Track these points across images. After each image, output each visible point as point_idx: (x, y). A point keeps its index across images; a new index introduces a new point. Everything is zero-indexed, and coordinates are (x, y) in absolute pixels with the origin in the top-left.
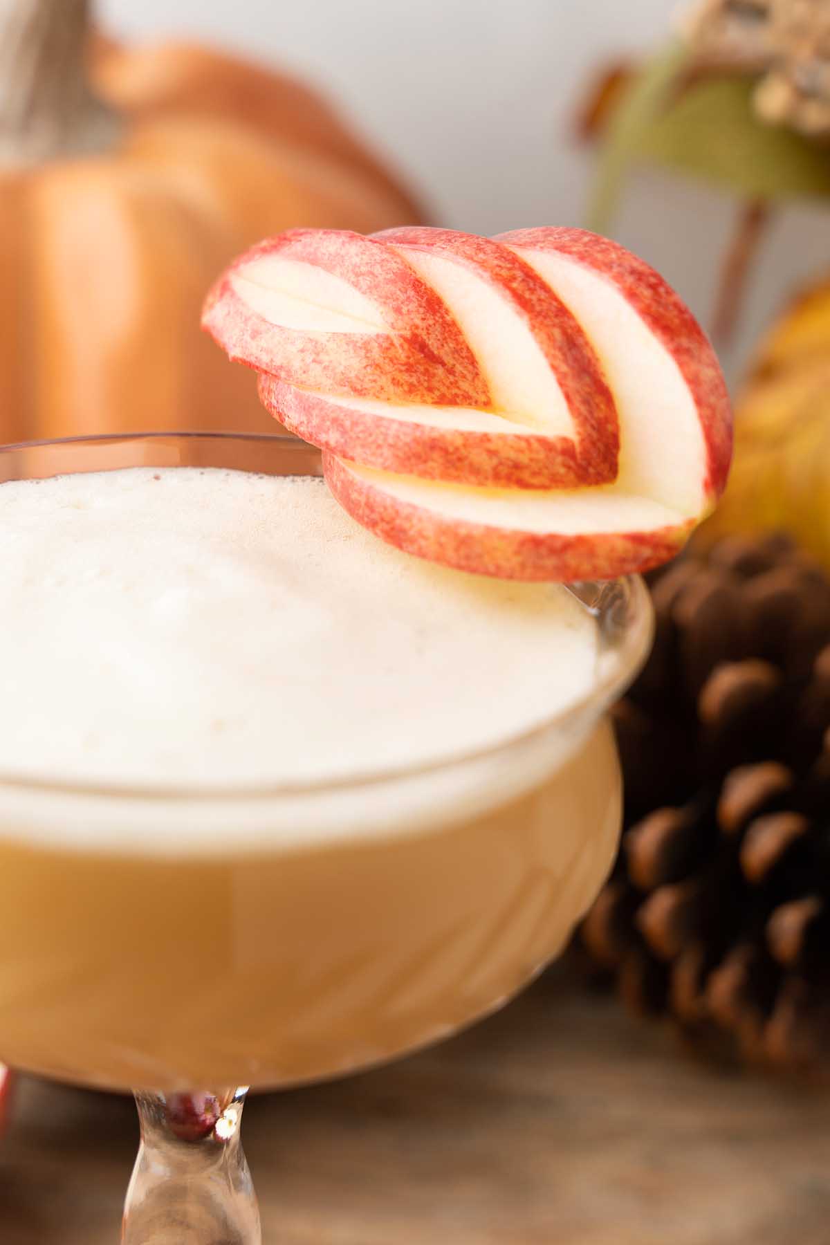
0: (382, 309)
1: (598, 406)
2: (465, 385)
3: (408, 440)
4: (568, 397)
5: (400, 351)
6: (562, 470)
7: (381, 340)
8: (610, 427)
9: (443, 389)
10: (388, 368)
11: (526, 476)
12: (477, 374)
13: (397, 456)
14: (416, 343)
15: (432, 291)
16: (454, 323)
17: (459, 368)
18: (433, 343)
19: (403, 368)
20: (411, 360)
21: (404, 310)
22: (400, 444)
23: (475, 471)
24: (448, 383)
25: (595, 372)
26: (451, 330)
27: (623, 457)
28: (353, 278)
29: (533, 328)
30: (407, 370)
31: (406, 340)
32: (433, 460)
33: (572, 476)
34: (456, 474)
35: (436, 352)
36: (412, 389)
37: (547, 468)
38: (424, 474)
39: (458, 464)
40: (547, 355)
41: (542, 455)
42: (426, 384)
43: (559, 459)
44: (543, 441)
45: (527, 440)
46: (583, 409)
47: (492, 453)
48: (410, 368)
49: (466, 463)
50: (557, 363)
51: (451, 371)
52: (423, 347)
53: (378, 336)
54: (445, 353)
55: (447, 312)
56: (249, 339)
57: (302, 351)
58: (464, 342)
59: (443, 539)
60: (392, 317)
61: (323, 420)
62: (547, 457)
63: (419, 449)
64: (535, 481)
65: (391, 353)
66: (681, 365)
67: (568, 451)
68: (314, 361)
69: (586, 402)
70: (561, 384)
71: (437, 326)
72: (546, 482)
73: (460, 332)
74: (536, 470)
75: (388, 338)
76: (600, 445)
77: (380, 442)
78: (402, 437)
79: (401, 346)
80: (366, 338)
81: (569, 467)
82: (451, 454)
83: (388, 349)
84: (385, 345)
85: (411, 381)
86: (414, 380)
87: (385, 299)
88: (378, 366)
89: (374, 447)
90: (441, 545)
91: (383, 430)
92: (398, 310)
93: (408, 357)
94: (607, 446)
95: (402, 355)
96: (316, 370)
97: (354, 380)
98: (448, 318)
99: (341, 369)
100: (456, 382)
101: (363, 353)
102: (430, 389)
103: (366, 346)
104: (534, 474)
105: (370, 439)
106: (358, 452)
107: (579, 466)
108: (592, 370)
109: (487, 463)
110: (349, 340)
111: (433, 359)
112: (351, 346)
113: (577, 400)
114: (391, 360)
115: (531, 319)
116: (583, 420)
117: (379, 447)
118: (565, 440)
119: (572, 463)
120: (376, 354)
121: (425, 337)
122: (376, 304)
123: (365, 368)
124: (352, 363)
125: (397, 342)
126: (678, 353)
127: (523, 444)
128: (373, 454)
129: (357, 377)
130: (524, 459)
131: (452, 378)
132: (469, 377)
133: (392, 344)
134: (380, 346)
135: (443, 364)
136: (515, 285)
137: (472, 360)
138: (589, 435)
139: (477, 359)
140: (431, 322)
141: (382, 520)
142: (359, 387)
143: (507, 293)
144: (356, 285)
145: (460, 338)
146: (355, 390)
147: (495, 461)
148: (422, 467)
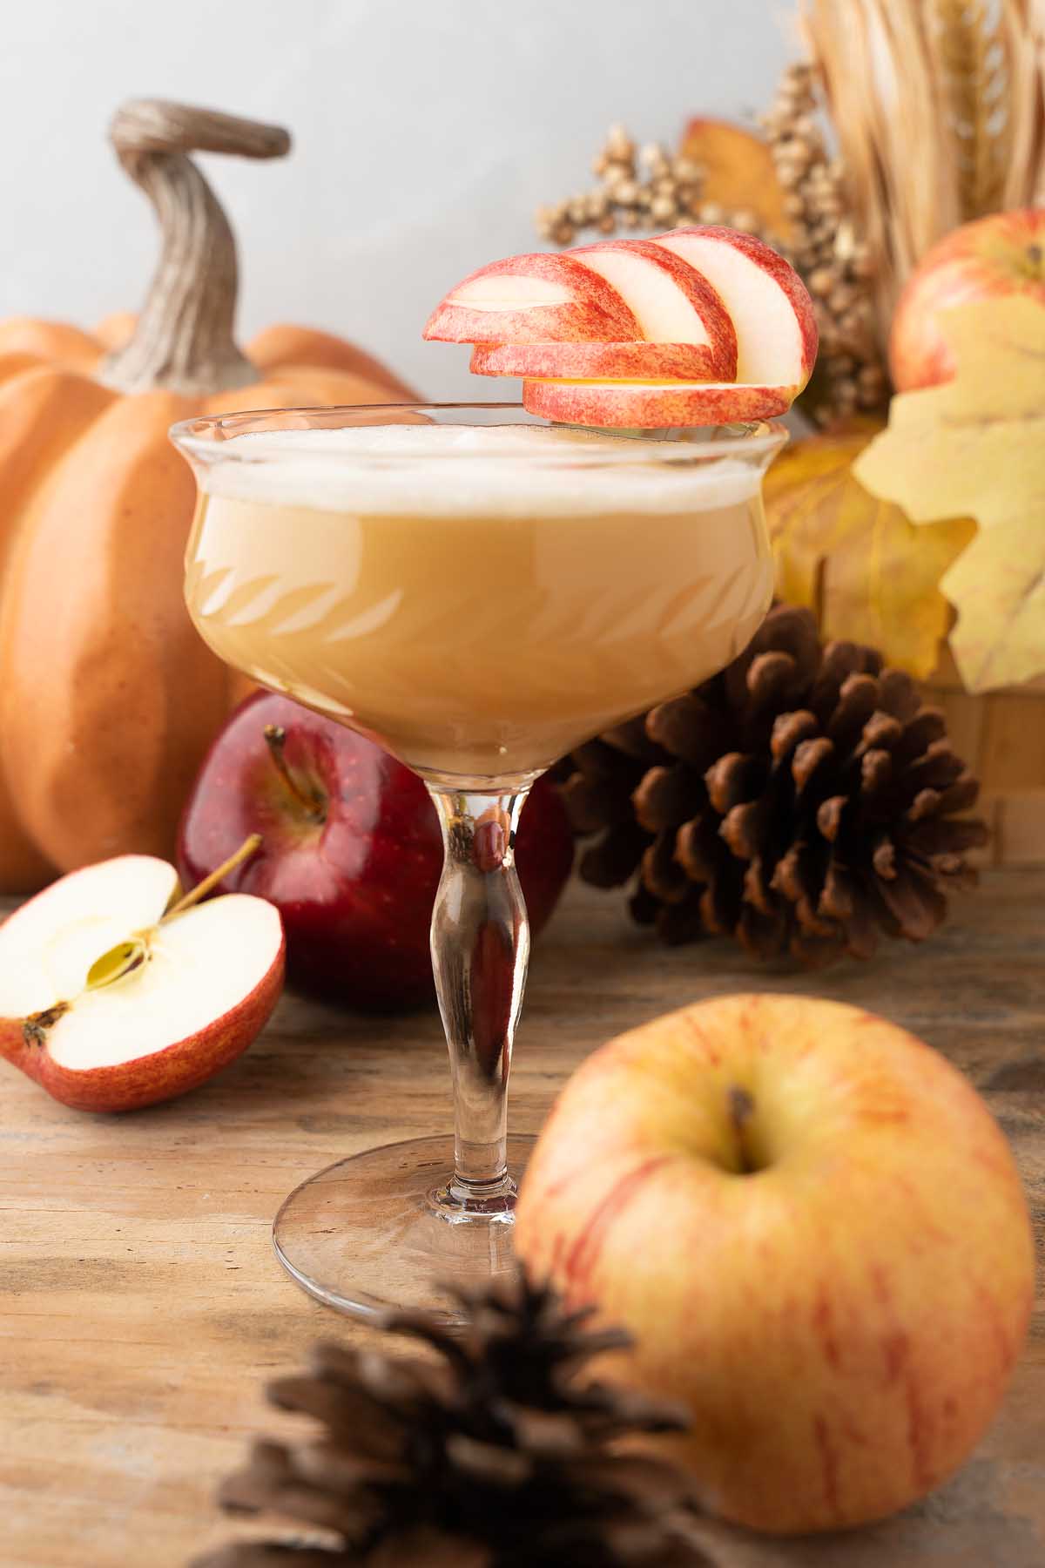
0: (566, 288)
1: (722, 325)
2: (628, 331)
3: (600, 354)
4: (703, 320)
5: (582, 311)
6: (704, 367)
7: (568, 306)
8: (731, 341)
9: (614, 334)
10: (575, 323)
11: (681, 370)
12: (635, 323)
13: (594, 366)
14: (593, 306)
15: (598, 275)
16: (616, 293)
17: (622, 320)
18: (603, 305)
19: (586, 322)
20: (591, 316)
21: (582, 287)
22: (595, 357)
23: (648, 368)
24: (616, 329)
25: (719, 305)
26: (615, 297)
27: (741, 363)
28: (543, 275)
29: (675, 279)
30: (588, 323)
31: (585, 304)
32: (619, 364)
33: (710, 371)
34: (634, 371)
35: (606, 311)
36: (593, 334)
37: (694, 365)
38: (613, 374)
39: (636, 364)
40: (687, 294)
41: (690, 356)
42: (602, 331)
43: (702, 359)
44: (690, 347)
45: (680, 346)
46: (714, 327)
47: (658, 356)
48: (590, 322)
49: (642, 363)
50: (694, 299)
51: (617, 322)
52: (597, 308)
53: (566, 304)
54: (611, 310)
55: (610, 286)
56: (471, 325)
57: (514, 321)
58: (624, 304)
59: (634, 406)
60: (573, 292)
61: (536, 356)
62: (694, 357)
63: (607, 358)
64: (686, 374)
65: (577, 313)
66: (781, 283)
67: (707, 355)
68: (523, 325)
69: (715, 323)
70: (698, 312)
71: (605, 295)
72: (695, 375)
73: (620, 298)
74: (688, 366)
75: (572, 304)
76: (726, 352)
77: (580, 359)
78: (596, 353)
79: (583, 308)
80: (558, 307)
81: (708, 366)
82: (632, 358)
83: (574, 311)
84: (572, 308)
85: (591, 329)
86: (593, 328)
87: (568, 283)
88: (568, 322)
89: (576, 364)
90: (632, 411)
91: (581, 351)
92: (577, 288)
93: (588, 315)
94: (730, 354)
95: (584, 314)
96: (525, 332)
97: (553, 332)
98: (611, 290)
99: (542, 327)
100: (622, 328)
101: (556, 315)
102: (605, 334)
103: (558, 311)
104: (686, 368)
105: (573, 359)
106: (565, 370)
107: (714, 365)
108: (716, 303)
109: (656, 363)
110: (546, 310)
111: (604, 315)
112: (548, 313)
113: (710, 321)
114: (576, 317)
115: (673, 274)
116: (715, 336)
117: (579, 362)
118: (704, 346)
119: (709, 363)
120: (566, 315)
121: (598, 302)
122: (561, 287)
123: (560, 324)
124: (551, 323)
125: (579, 306)
126: (776, 276)
127: (678, 349)
128: (575, 369)
129: (555, 331)
130: (679, 359)
131: (618, 326)
132: (630, 325)
133: (576, 308)
134: (568, 310)
135: (612, 318)
136: (658, 257)
137: (631, 315)
138: (719, 344)
139: (634, 314)
140: (600, 293)
141: (587, 408)
142: (557, 336)
143: (654, 262)
144: (545, 278)
145: (621, 302)
146: (554, 339)
147: (661, 361)
148: (611, 370)
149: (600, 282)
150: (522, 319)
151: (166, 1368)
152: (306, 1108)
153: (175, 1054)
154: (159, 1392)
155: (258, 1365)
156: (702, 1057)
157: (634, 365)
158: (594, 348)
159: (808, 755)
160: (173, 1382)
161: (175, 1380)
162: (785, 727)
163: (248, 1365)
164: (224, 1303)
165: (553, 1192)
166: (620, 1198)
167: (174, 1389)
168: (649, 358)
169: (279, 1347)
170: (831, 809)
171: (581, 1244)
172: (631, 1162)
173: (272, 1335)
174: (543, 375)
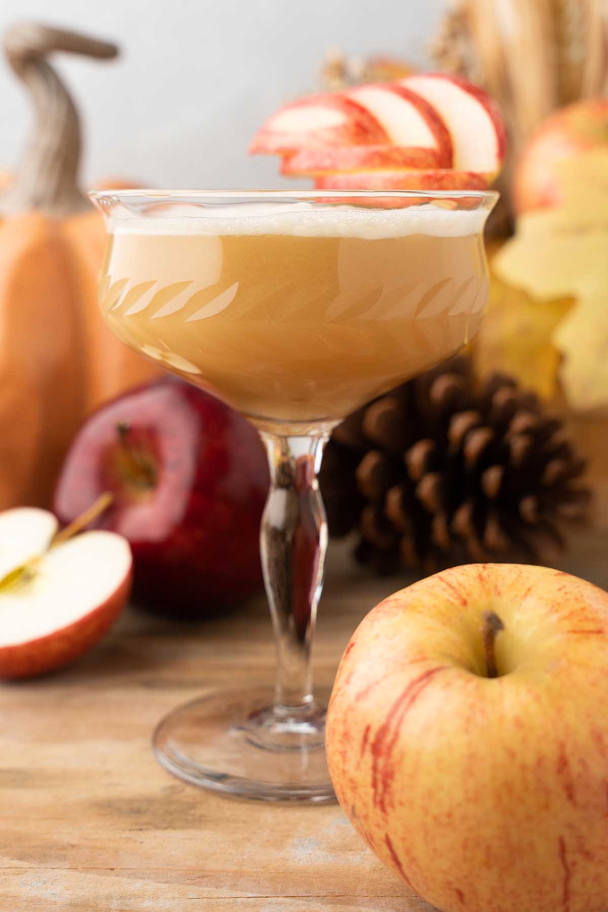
6: (432, 161)
10: (347, 136)
11: (417, 163)
13: (359, 161)
14: (358, 125)
18: (366, 125)
19: (355, 135)
23: (395, 161)
32: (376, 160)
35: (368, 129)
37: (425, 160)
41: (423, 155)
42: (364, 140)
43: (431, 157)
44: (423, 149)
47: (401, 154)
48: (357, 135)
49: (391, 159)
52: (362, 127)
54: (371, 128)
61: (322, 157)
62: (425, 155)
63: (368, 156)
66: (483, 105)
68: (314, 139)
72: (425, 166)
74: (421, 160)
77: (351, 158)
81: (434, 160)
82: (384, 155)
86: (359, 139)
88: (342, 135)
91: (351, 153)
93: (356, 131)
97: (333, 142)
99: (326, 139)
106: (341, 165)
107: (439, 159)
109: (401, 159)
111: (367, 131)
118: (433, 149)
119: (435, 158)
121: (362, 123)
123: (337, 137)
124: (332, 136)
126: (480, 101)
128: (348, 164)
129: (335, 141)
130: (416, 156)
135: (370, 132)
140: (363, 117)
142: (336, 144)
146: (334, 146)
147: (404, 158)
149: (363, 110)
150: (313, 135)
151: (66, 834)
152: (146, 676)
153: (61, 636)
154: (64, 848)
155: (130, 830)
156: (457, 602)
157: (386, 160)
158: (360, 151)
159: (476, 442)
160: (73, 842)
161: (74, 841)
162: (460, 424)
163: (124, 830)
164: (101, 793)
165: (360, 696)
166: (411, 695)
167: (73, 846)
168: (396, 156)
169: (145, 819)
170: (493, 477)
171: (384, 730)
172: (416, 671)
173: (139, 812)
174: (325, 169)
